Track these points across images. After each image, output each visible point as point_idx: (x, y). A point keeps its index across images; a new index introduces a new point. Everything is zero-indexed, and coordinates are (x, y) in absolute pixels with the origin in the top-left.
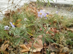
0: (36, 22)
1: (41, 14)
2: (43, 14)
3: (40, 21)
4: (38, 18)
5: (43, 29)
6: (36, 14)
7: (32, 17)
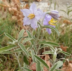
0: (17, 44)
1: (33, 17)
2: (38, 18)
3: (29, 40)
4: (23, 30)
5: (41, 65)
6: (19, 18)
7: (5, 25)
